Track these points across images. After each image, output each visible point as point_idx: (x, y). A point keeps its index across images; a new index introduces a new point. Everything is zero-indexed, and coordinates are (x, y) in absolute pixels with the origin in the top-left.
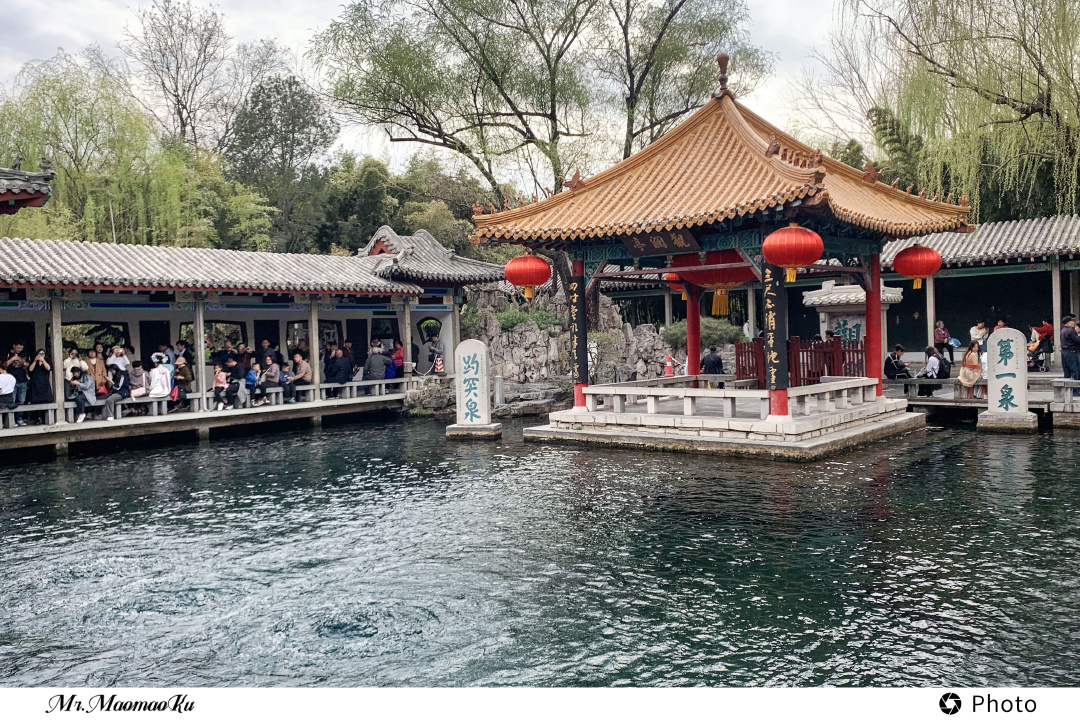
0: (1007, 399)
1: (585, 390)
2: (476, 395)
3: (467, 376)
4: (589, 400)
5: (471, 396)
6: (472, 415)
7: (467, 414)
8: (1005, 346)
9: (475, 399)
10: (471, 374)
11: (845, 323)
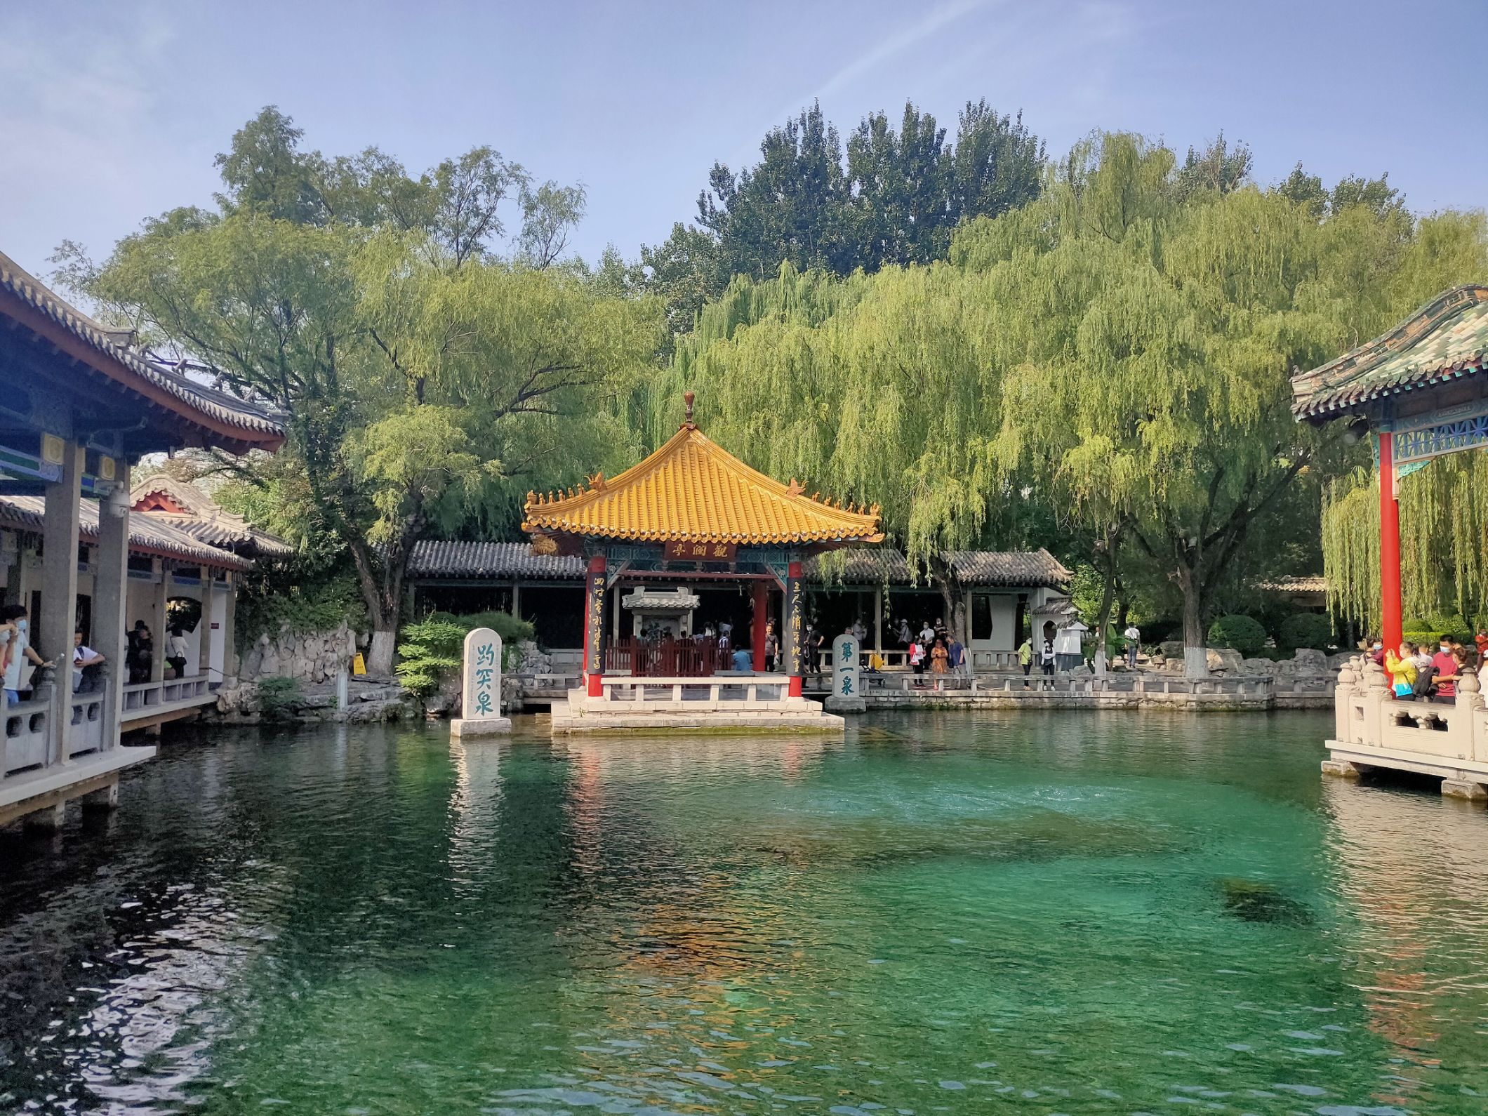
0: (847, 688)
1: (604, 681)
2: (489, 687)
3: (481, 667)
4: (607, 692)
5: (484, 688)
6: (484, 708)
7: (478, 708)
8: (847, 646)
9: (488, 692)
10: (485, 665)
11: (657, 625)
